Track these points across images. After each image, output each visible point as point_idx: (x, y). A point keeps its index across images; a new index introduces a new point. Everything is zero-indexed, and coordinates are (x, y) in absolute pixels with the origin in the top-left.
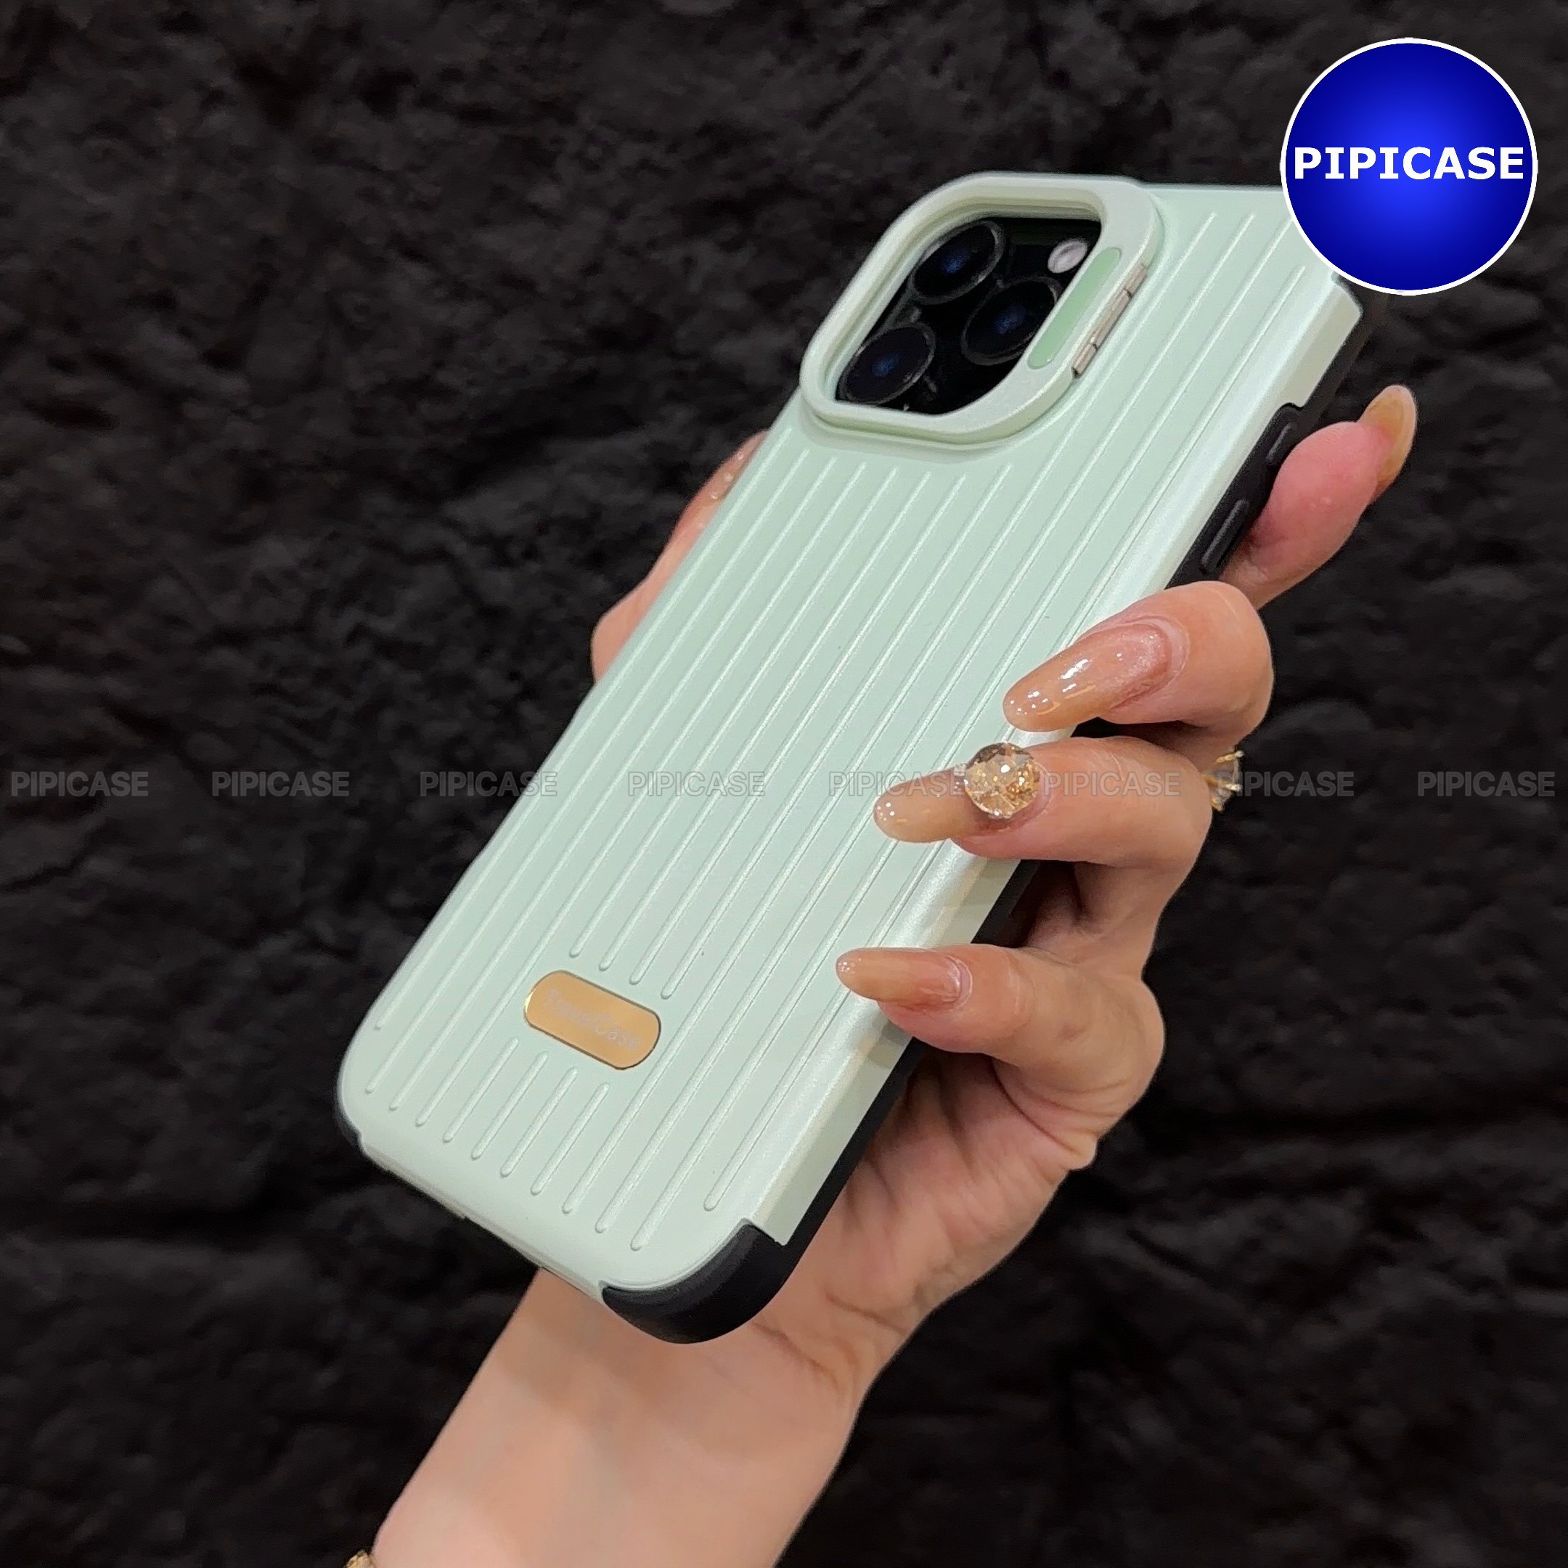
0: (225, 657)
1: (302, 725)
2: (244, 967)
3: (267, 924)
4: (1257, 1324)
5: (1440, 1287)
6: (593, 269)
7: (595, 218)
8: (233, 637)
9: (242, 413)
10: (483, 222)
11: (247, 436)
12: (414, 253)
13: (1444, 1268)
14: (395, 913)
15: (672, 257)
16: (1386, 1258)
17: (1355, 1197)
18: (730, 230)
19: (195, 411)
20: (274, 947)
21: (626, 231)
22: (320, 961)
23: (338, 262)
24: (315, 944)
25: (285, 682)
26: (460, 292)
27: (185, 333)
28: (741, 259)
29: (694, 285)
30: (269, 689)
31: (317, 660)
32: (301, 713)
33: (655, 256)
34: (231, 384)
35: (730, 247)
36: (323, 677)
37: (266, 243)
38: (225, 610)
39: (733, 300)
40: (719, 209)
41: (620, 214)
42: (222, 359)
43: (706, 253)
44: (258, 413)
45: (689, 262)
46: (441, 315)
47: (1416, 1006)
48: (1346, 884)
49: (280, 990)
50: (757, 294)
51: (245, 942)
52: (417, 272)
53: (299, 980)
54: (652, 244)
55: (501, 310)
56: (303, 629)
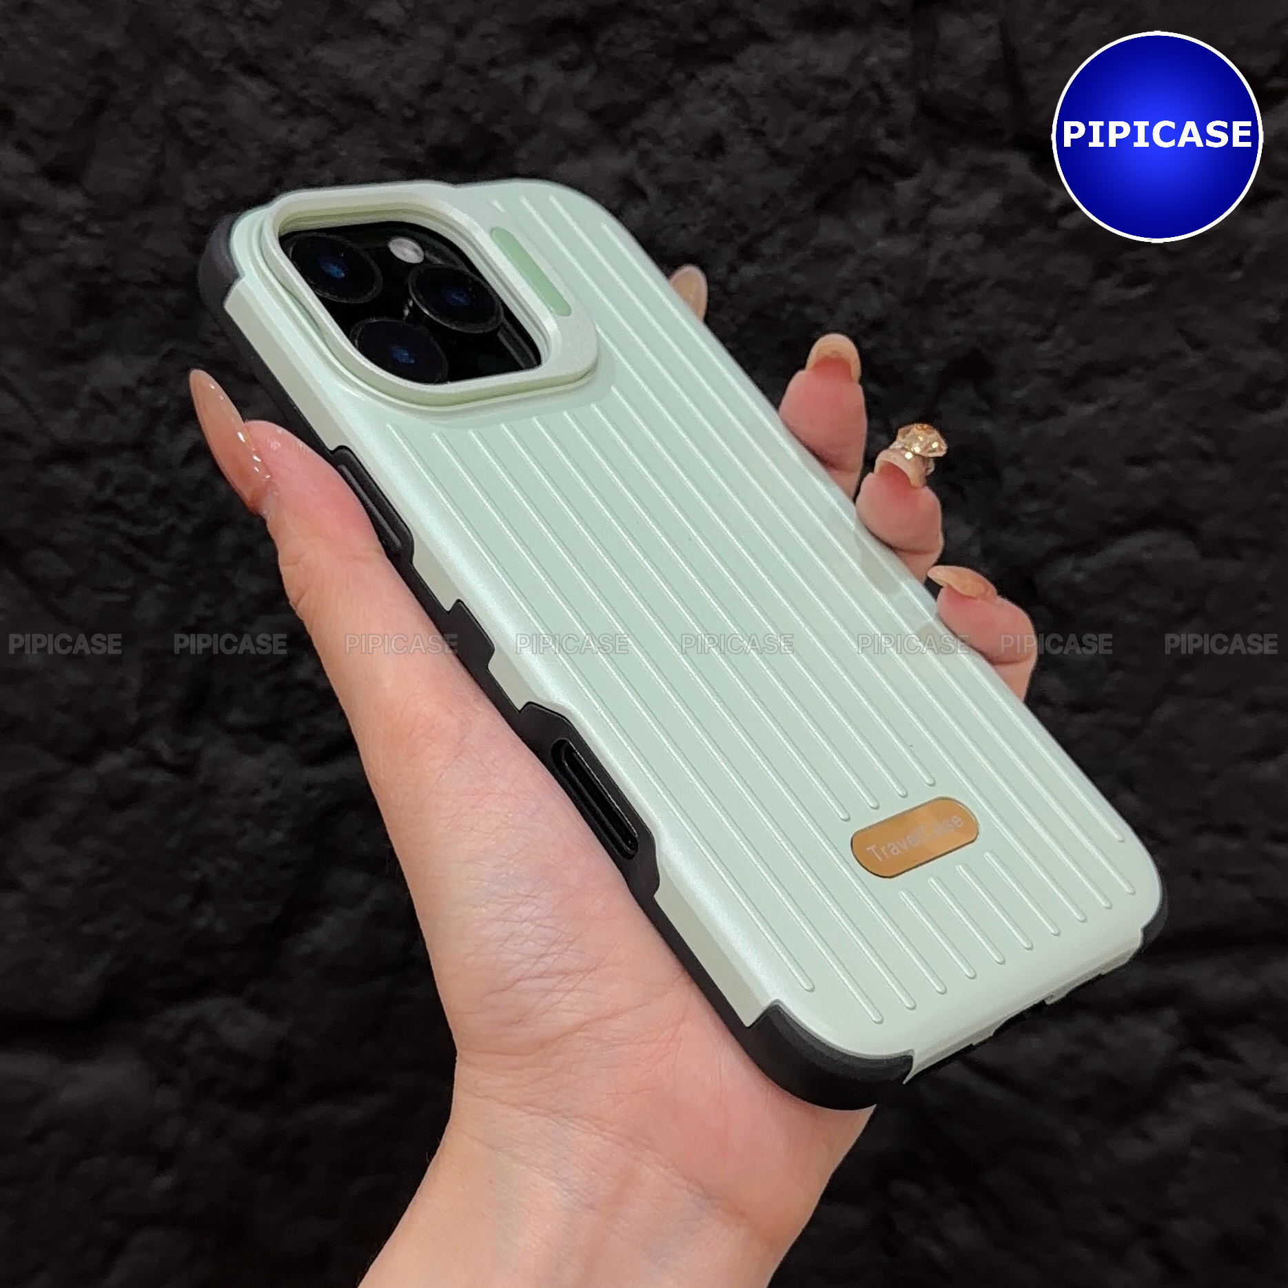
0: (63, 473)
1: (138, 543)
2: (82, 782)
3: (104, 741)
4: (1072, 1138)
5: (1250, 1103)
6: (434, 87)
7: (436, 34)
8: (72, 455)
9: (81, 230)
10: (323, 38)
11: (85, 251)
12: (252, 70)
13: (1254, 1085)
14: (232, 730)
15: (513, 76)
16: (1198, 1074)
17: (1170, 1015)
18: (571, 49)
19: (31, 226)
20: (111, 762)
21: (466, 49)
22: (159, 777)
23: (176, 77)
24: (154, 761)
25: (121, 500)
26: (299, 109)
27: (22, 147)
28: (582, 79)
29: (535, 105)
30: (108, 506)
31: (154, 479)
32: (139, 531)
33: (495, 73)
34: (69, 200)
35: (570, 67)
36: (159, 495)
37: (104, 57)
38: (64, 427)
39: (572, 122)
40: (562, 27)
41: (460, 32)
42: (59, 174)
43: (547, 74)
44: (96, 229)
45: (529, 81)
46: (279, 132)
47: (1234, 830)
48: (1168, 711)
49: (119, 805)
50: (595, 115)
51: (85, 758)
52: (256, 87)
53: (136, 795)
54: (493, 63)
55: (341, 129)
56: (141, 447)
